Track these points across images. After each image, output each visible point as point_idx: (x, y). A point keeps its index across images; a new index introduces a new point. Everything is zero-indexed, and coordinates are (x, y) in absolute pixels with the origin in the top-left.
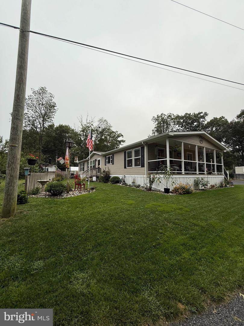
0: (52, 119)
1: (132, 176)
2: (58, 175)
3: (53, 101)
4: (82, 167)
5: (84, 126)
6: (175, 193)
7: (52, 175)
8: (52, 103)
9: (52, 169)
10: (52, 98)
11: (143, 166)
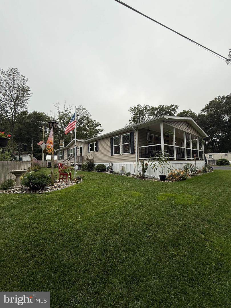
0: (26, 104)
1: (121, 163)
2: (34, 165)
3: (26, 85)
4: (61, 155)
5: (61, 113)
6: (172, 180)
7: (28, 165)
8: (24, 87)
9: (27, 158)
10: (25, 81)
11: (133, 152)
